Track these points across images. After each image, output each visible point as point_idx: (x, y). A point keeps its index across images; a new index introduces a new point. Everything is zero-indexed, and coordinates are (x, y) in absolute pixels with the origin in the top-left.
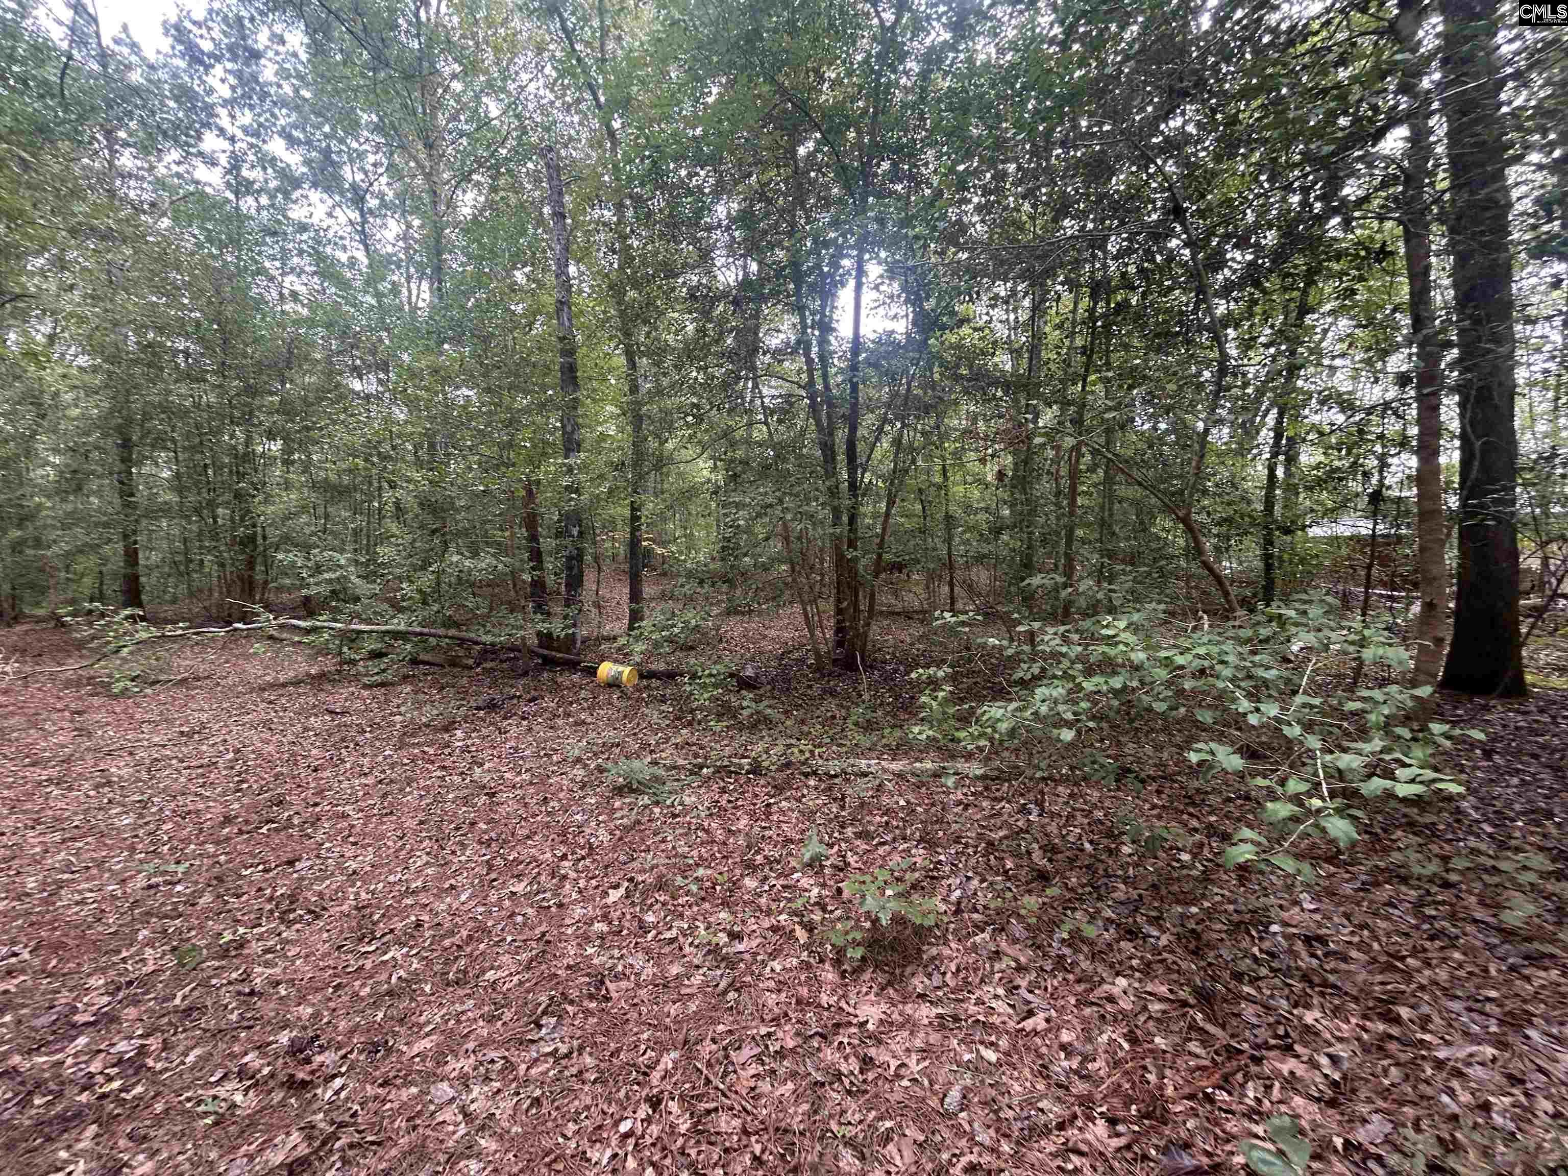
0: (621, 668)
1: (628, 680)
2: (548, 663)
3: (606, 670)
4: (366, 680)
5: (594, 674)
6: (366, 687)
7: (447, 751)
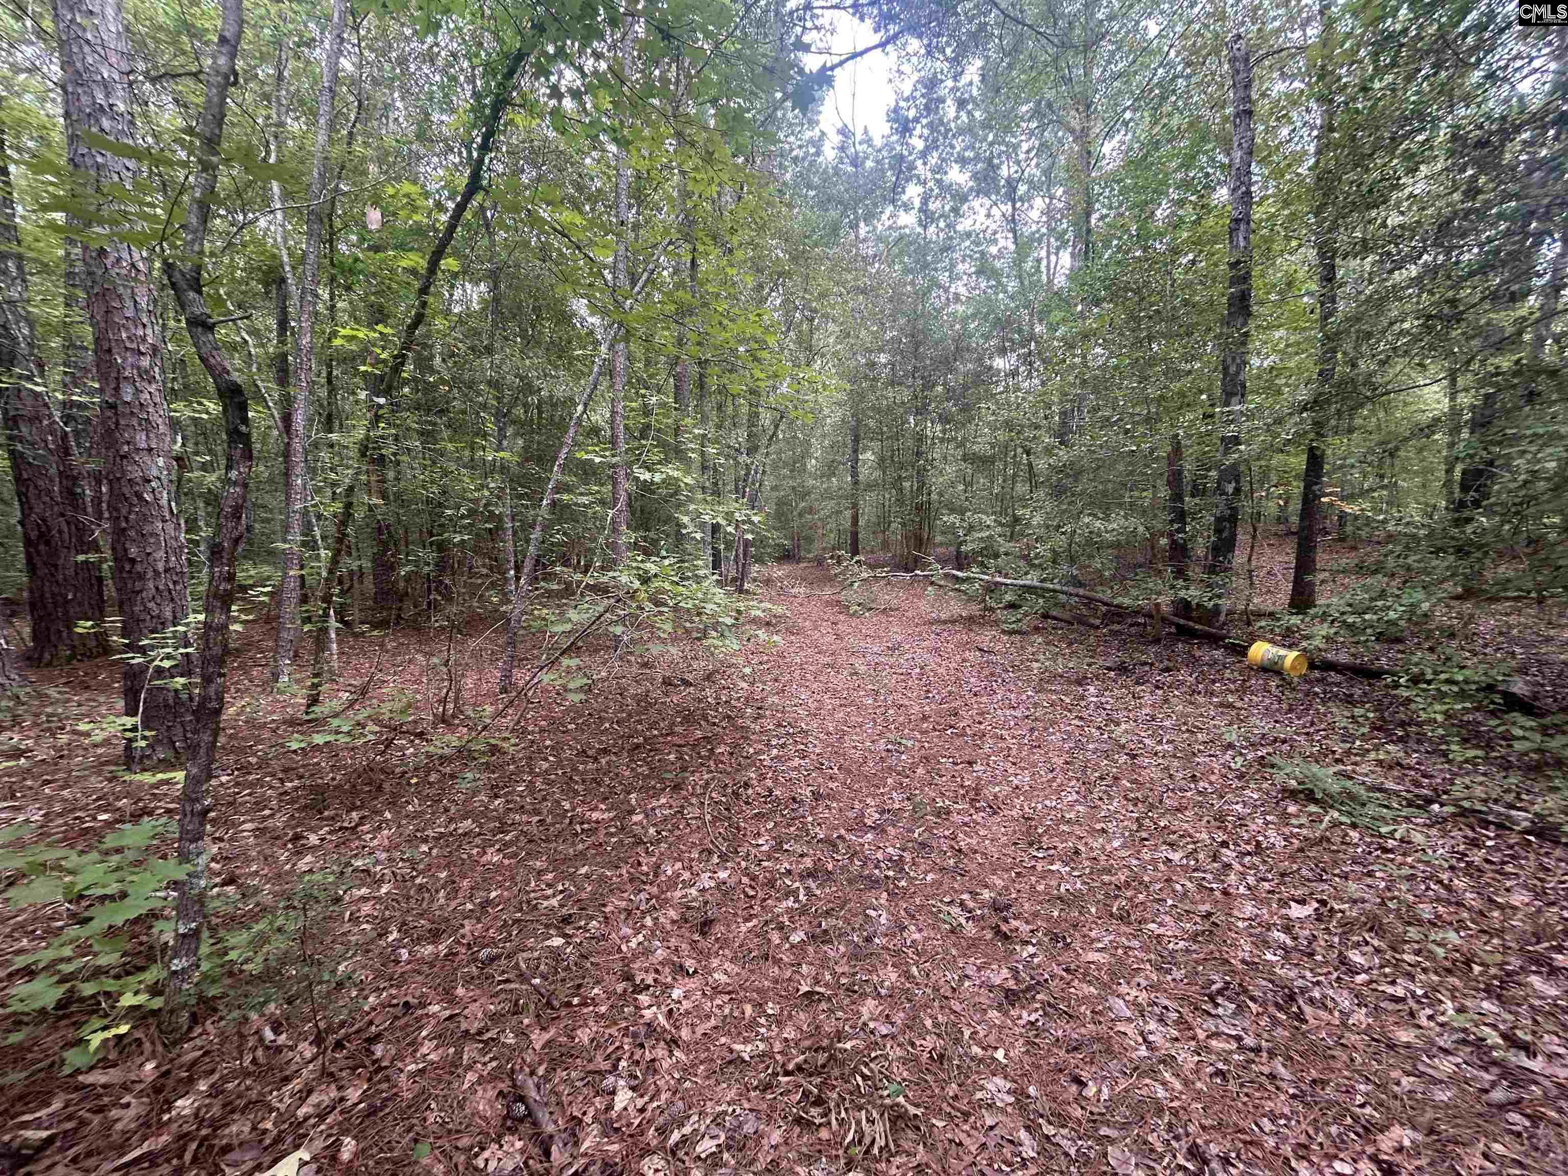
0: (1282, 652)
1: (1293, 667)
2: (1185, 633)
3: (1261, 651)
4: (1005, 627)
5: (1245, 655)
6: (1004, 632)
7: (1083, 703)
